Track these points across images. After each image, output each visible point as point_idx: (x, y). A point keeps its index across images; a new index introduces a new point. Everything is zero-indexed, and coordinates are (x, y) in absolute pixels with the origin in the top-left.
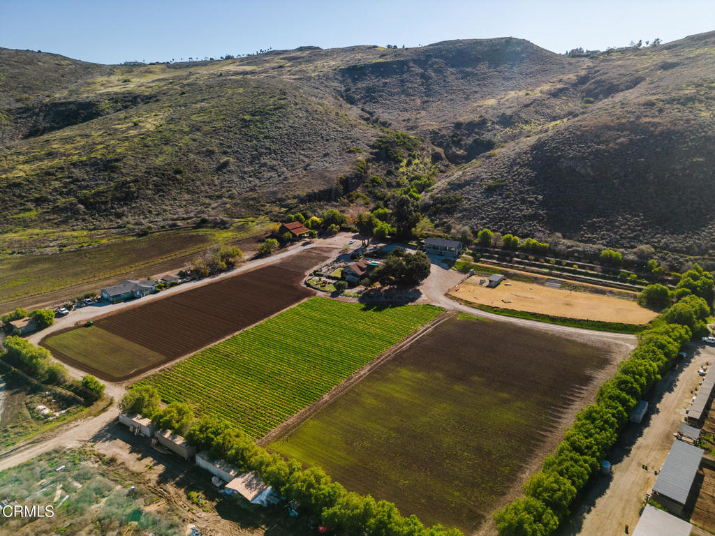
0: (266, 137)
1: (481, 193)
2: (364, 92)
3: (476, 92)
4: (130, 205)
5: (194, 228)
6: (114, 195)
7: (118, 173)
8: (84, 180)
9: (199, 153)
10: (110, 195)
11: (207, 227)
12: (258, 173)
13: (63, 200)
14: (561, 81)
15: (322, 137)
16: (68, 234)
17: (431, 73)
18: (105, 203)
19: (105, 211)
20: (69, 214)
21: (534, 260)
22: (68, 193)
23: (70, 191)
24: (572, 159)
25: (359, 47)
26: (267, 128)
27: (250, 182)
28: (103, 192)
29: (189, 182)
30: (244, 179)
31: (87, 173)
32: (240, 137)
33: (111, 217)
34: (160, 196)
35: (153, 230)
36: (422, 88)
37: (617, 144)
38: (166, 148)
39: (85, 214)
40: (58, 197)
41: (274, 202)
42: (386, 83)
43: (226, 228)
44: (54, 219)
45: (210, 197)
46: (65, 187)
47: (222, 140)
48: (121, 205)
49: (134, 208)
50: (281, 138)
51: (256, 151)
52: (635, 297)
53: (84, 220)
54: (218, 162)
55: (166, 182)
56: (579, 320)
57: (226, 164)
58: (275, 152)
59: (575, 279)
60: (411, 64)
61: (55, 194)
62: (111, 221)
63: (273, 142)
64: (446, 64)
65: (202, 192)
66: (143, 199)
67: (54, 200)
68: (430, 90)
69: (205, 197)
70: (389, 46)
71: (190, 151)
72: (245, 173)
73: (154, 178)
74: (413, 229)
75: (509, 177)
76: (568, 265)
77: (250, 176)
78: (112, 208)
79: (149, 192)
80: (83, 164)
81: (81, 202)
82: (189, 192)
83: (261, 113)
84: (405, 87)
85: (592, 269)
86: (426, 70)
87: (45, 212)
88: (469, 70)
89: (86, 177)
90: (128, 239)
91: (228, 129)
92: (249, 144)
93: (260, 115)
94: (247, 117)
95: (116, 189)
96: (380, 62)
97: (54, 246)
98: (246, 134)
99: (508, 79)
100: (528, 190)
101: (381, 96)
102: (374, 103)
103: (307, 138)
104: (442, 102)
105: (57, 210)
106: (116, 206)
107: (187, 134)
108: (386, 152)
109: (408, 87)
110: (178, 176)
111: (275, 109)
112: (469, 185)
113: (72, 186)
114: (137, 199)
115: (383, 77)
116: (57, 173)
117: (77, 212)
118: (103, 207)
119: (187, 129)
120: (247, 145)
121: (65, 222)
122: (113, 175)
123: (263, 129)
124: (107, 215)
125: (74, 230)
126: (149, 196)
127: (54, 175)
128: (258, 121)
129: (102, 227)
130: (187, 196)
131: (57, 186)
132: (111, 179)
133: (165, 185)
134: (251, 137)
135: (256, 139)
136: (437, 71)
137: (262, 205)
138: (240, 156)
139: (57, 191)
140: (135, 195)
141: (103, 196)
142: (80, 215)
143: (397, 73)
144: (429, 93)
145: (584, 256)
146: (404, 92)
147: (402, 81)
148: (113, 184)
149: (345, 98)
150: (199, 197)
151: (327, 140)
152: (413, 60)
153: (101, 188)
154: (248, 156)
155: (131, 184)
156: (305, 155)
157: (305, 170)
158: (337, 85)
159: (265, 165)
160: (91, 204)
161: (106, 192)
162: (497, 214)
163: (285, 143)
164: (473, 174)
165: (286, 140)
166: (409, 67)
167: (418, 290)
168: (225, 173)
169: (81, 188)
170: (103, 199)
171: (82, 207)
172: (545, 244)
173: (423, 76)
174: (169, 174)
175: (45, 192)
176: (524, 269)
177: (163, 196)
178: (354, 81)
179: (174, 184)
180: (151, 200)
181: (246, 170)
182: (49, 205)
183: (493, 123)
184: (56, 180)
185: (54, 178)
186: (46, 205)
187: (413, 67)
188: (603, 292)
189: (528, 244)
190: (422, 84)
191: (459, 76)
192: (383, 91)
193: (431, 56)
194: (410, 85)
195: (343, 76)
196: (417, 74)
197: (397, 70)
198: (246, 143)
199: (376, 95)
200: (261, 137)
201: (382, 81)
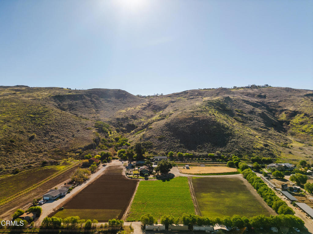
0: (46, 124)
1: (158, 140)
2: (67, 106)
3: (116, 108)
9: (16, 132)
11: (48, 165)
12: (52, 140)
14: (143, 105)
15: (72, 124)
17: (93, 99)
21: (191, 159)
24: (182, 128)
25: (54, 88)
26: (44, 120)
27: (50, 144)
29: (20, 146)
30: (46, 143)
32: (33, 124)
35: (20, 170)
36: (93, 105)
37: (192, 123)
41: (70, 152)
42: (77, 103)
43: (58, 165)
47: (24, 126)
50: (54, 124)
51: (45, 130)
52: (226, 166)
54: (28, 136)
56: (223, 173)
57: (32, 137)
58: (54, 131)
59: (207, 163)
60: (85, 96)
63: (51, 126)
64: (99, 97)
65: (29, 150)
68: (96, 106)
70: (67, 88)
72: (45, 140)
74: (143, 155)
75: (164, 135)
76: (202, 159)
77: (48, 142)
79: (3, 152)
82: (23, 151)
83: (38, 114)
84: (86, 105)
85: (209, 160)
86: (91, 98)
88: (109, 99)
91: (25, 121)
93: (39, 115)
94: (32, 116)
96: (70, 95)
98: (35, 123)
99: (125, 103)
100: (173, 138)
101: (77, 108)
102: (74, 110)
103: (65, 124)
108: (102, 129)
110: (13, 144)
111: (44, 112)
112: (151, 138)
115: (74, 100)
120: (38, 128)
123: (43, 121)
128: (38, 117)
133: (10, 148)
134: (38, 124)
135: (42, 125)
136: (97, 99)
137: (65, 153)
138: (37, 133)
143: (80, 99)
144: (96, 107)
145: (204, 156)
146: (86, 106)
147: (83, 102)
149: (59, 108)
152: (85, 95)
154: (42, 133)
156: (69, 131)
157: (73, 137)
158: (54, 103)
159: (53, 136)
162: (168, 147)
163: (57, 127)
164: (149, 134)
165: (57, 125)
166: (84, 97)
167: (170, 173)
168: (35, 141)
172: (191, 154)
173: (91, 101)
174: (9, 143)
176: (190, 163)
177: (11, 153)
178: (61, 101)
179: (14, 147)
180: (6, 156)
183: (130, 118)
188: (217, 166)
189: (186, 155)
190: (92, 104)
191: (106, 101)
192: (77, 106)
193: (92, 94)
194: (87, 104)
195: (54, 99)
196: (88, 100)
197: (79, 98)
198: (37, 127)
199: (74, 107)
200: (44, 124)
201: (74, 102)
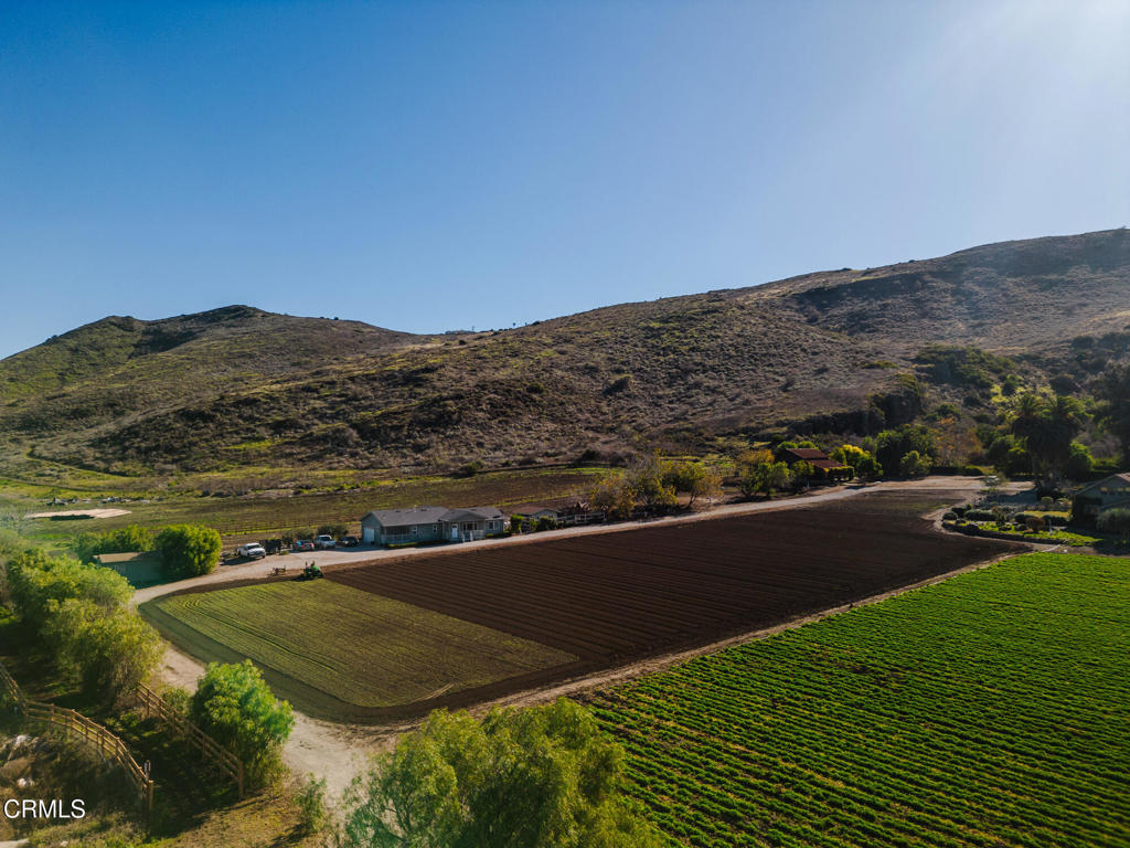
0: (693, 349)
2: (845, 320)
3: (1084, 305)
4: (443, 433)
5: (570, 466)
6: (415, 417)
7: (427, 387)
8: (365, 398)
9: (571, 368)
10: (408, 418)
11: (594, 466)
12: (687, 397)
13: (324, 426)
15: (804, 350)
16: (320, 473)
17: (969, 286)
18: (399, 428)
19: (394, 441)
20: (329, 446)
22: (334, 417)
23: (338, 413)
26: (692, 337)
27: (672, 409)
28: (395, 413)
29: (554, 406)
30: (658, 405)
31: (374, 389)
32: (644, 350)
33: (405, 451)
34: (500, 422)
35: (484, 469)
36: (960, 308)
38: (512, 361)
39: (358, 444)
40: (316, 421)
41: (735, 435)
42: (886, 305)
44: (299, 453)
45: (595, 430)
46: (332, 408)
47: (612, 354)
48: (427, 432)
49: (451, 437)
50: (722, 350)
51: (677, 367)
53: (353, 455)
54: (606, 382)
55: (513, 403)
57: (621, 385)
58: (713, 369)
61: (310, 416)
62: (404, 456)
63: (708, 355)
64: (1000, 274)
65: (579, 421)
66: (468, 424)
67: (308, 425)
68: (979, 310)
69: (586, 429)
71: (554, 365)
72: (660, 397)
73: (492, 396)
77: (671, 402)
78: (409, 436)
79: (481, 414)
80: (369, 378)
81: (354, 426)
82: (554, 419)
83: (680, 318)
84: (926, 309)
86: (960, 283)
87: (287, 443)
88: (1053, 277)
89: (370, 394)
90: (433, 481)
91: (622, 340)
92: (662, 359)
93: (679, 321)
94: (656, 325)
95: (421, 408)
96: (866, 280)
97: (287, 488)
98: (653, 346)
101: (881, 323)
102: (869, 332)
104: (1014, 323)
105: (308, 441)
106: (416, 433)
107: (550, 346)
109: (932, 308)
110: (535, 396)
111: (704, 313)
113: (344, 406)
114: (456, 424)
115: (877, 298)
116: (322, 390)
117: (344, 442)
118: (393, 435)
119: (550, 341)
120: (658, 361)
121: (318, 458)
122: (418, 390)
123: (686, 338)
124: (397, 448)
125: (331, 469)
126: (480, 422)
127: (316, 391)
128: (674, 329)
129: (386, 465)
130: (551, 426)
131: (317, 406)
132: (414, 396)
133: (510, 406)
134: (663, 349)
135: (674, 352)
136: (984, 284)
137: (707, 439)
138: (646, 375)
139: (315, 413)
140: (455, 417)
141: (396, 418)
142: (350, 447)
143: (903, 292)
146: (924, 315)
147: (918, 301)
148: (415, 402)
150: (574, 428)
151: (815, 354)
152: (931, 273)
153: (394, 408)
154: (663, 375)
155: (450, 402)
157: (785, 391)
158: (793, 313)
159: (697, 385)
160: (373, 431)
161: (403, 412)
163: (731, 357)
165: (734, 353)
166: (924, 283)
168: (620, 398)
169: (357, 409)
170: (395, 422)
171: (355, 434)
173: (956, 292)
174: (519, 392)
175: (294, 413)
177: (507, 422)
178: (821, 307)
179: (527, 406)
180: (483, 427)
181: (661, 393)
182: (296, 432)
184: (318, 398)
185: (316, 395)
186: (290, 433)
187: (932, 282)
190: (959, 303)
191: (1035, 287)
192: (884, 316)
193: (963, 265)
194: (935, 305)
195: (800, 302)
196: (944, 290)
197: (903, 288)
198: (656, 358)
199: (870, 321)
200: (684, 349)
201: (876, 304)
